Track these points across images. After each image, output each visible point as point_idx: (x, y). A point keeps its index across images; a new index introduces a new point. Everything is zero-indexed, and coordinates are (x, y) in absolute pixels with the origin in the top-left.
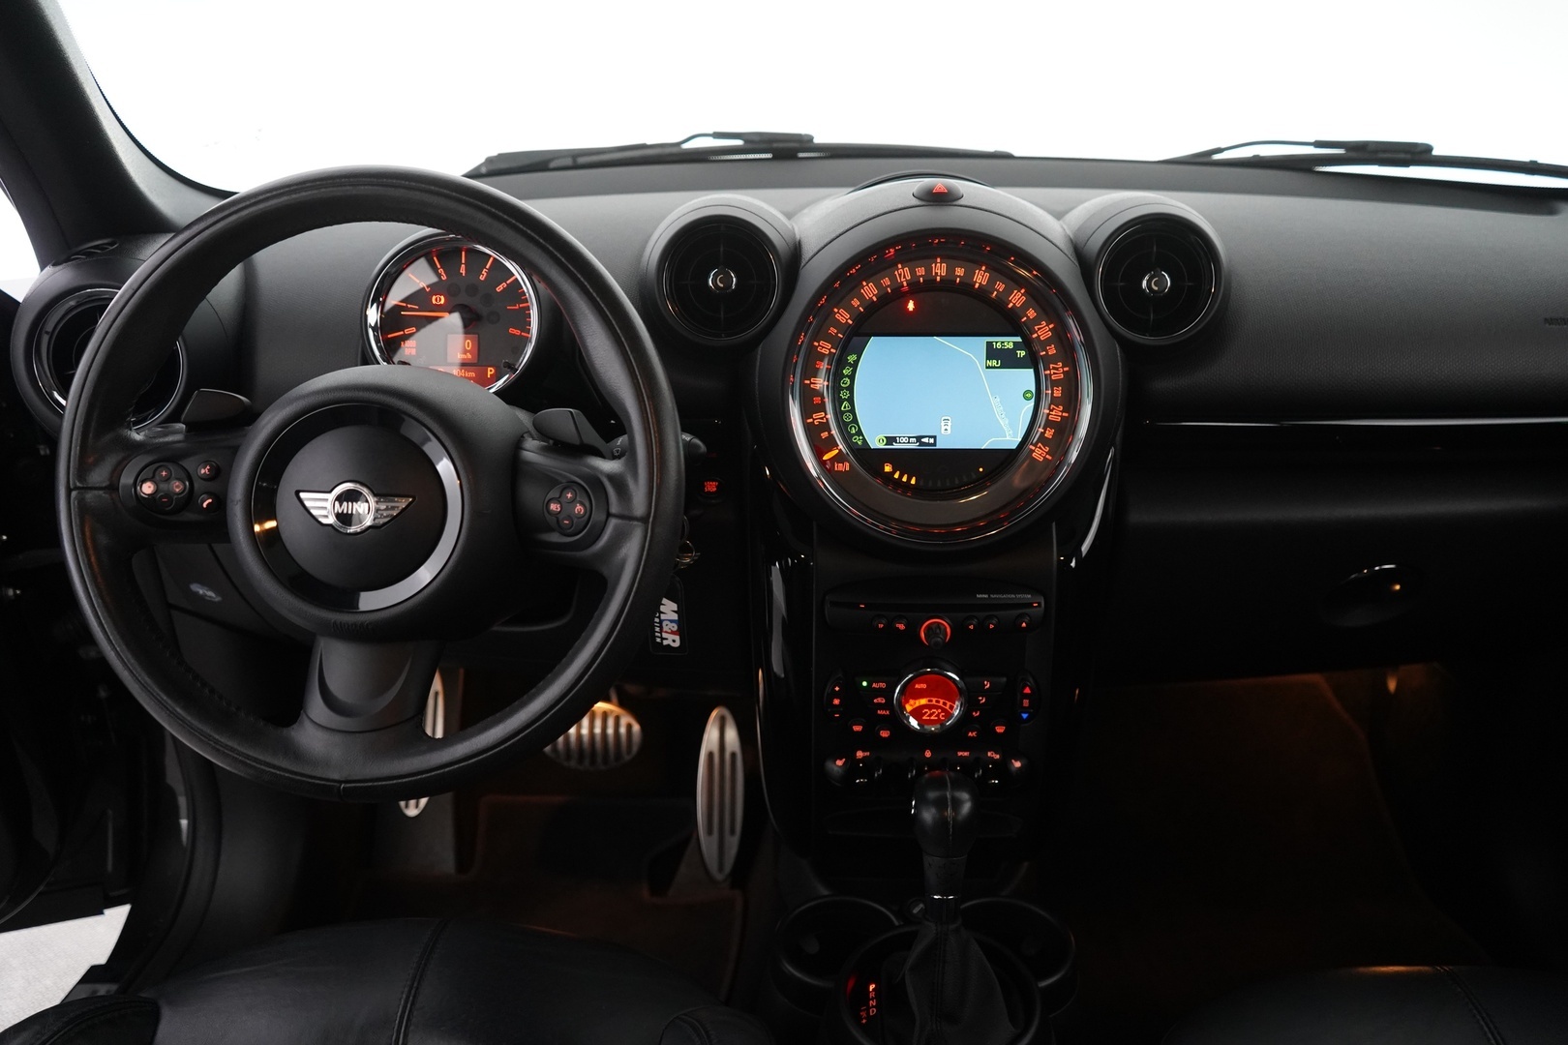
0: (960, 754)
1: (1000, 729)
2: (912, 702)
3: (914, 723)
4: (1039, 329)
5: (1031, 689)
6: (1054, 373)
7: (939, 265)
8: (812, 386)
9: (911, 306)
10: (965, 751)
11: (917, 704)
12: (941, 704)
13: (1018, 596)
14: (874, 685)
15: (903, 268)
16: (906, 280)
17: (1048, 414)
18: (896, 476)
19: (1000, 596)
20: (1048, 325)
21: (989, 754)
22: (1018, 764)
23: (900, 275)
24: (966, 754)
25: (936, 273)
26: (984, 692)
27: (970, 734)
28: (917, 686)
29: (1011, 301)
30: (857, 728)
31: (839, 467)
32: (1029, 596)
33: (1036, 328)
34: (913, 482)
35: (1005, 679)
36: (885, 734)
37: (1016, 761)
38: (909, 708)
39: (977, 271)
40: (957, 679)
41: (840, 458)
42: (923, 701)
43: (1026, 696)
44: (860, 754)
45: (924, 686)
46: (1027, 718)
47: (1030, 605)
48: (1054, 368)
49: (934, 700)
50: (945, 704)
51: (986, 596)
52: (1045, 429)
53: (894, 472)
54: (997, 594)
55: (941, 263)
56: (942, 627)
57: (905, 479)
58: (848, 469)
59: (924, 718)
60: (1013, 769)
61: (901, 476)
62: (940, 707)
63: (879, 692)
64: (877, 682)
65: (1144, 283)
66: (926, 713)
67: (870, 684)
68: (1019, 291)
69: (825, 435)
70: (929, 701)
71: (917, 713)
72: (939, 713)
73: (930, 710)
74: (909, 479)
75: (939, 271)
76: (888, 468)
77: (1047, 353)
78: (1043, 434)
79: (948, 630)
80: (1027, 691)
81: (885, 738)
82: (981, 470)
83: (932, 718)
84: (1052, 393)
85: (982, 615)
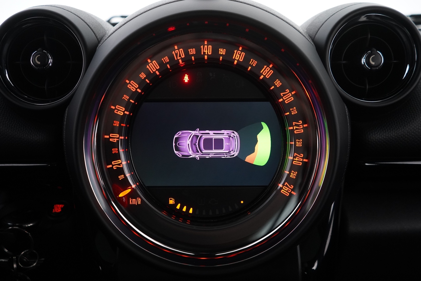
4: (284, 95)
6: (296, 129)
7: (206, 46)
8: (111, 140)
9: (186, 79)
15: (178, 49)
16: (182, 59)
17: (293, 160)
18: (178, 207)
20: (290, 92)
23: (176, 55)
25: (204, 53)
29: (262, 74)
31: (133, 202)
33: (282, 94)
34: (191, 211)
39: (236, 51)
41: (133, 194)
48: (296, 125)
52: (290, 172)
53: (176, 205)
55: (208, 45)
57: (184, 209)
58: (139, 203)
61: (182, 207)
65: (363, 61)
68: (268, 66)
69: (121, 177)
74: (188, 209)
75: (206, 51)
76: (171, 202)
77: (291, 113)
78: (289, 175)
82: (242, 202)
84: (295, 144)
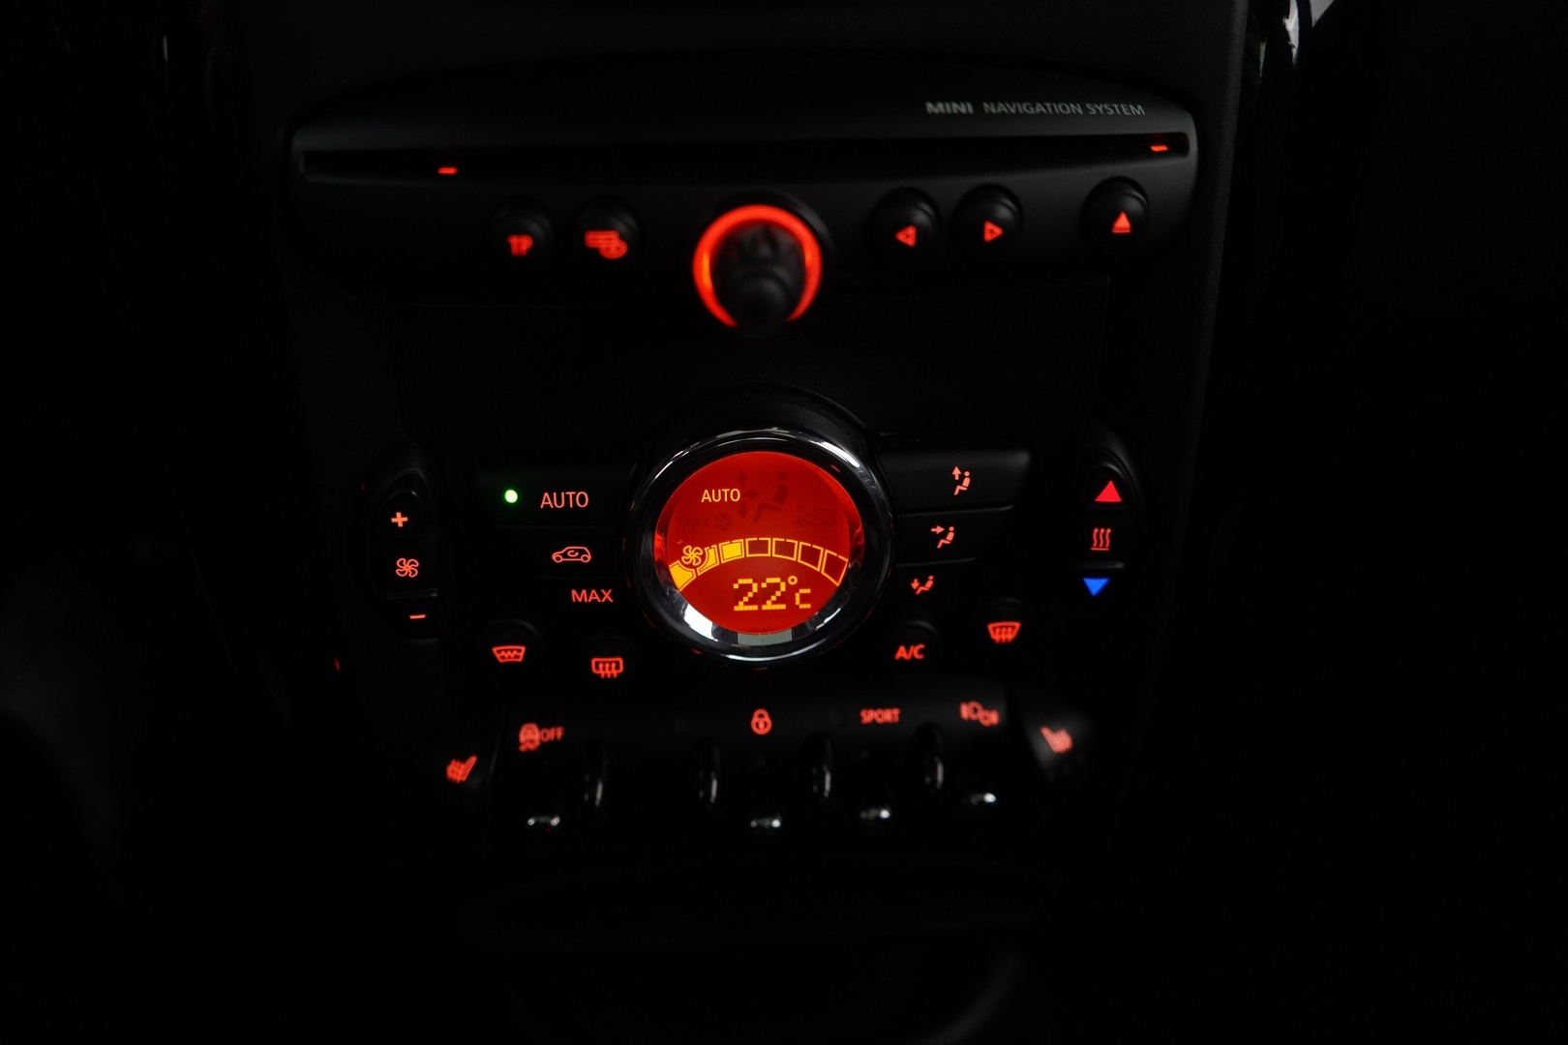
0: (869, 716)
1: (1003, 632)
2: (691, 554)
3: (699, 623)
5: (1121, 488)
10: (884, 707)
11: (712, 561)
12: (797, 557)
13: (1094, 109)
14: (547, 500)
19: (1023, 108)
21: (965, 711)
22: (1059, 741)
24: (889, 715)
26: (951, 509)
27: (902, 653)
28: (706, 496)
30: (510, 654)
32: (1140, 110)
35: (1022, 459)
36: (607, 667)
37: (1054, 730)
38: (681, 576)
40: (856, 464)
42: (733, 550)
43: (1106, 515)
44: (530, 736)
45: (733, 495)
46: (1104, 590)
47: (1137, 146)
49: (772, 542)
50: (811, 555)
51: (966, 108)
54: (1009, 99)
56: (784, 240)
59: (740, 607)
60: (1043, 756)
62: (795, 568)
63: (568, 526)
64: (557, 488)
66: (748, 588)
67: (528, 497)
70: (754, 547)
71: (711, 592)
72: (791, 591)
73: (759, 580)
79: (811, 256)
80: (1110, 494)
81: (609, 682)
83: (768, 606)
85: (952, 188)
